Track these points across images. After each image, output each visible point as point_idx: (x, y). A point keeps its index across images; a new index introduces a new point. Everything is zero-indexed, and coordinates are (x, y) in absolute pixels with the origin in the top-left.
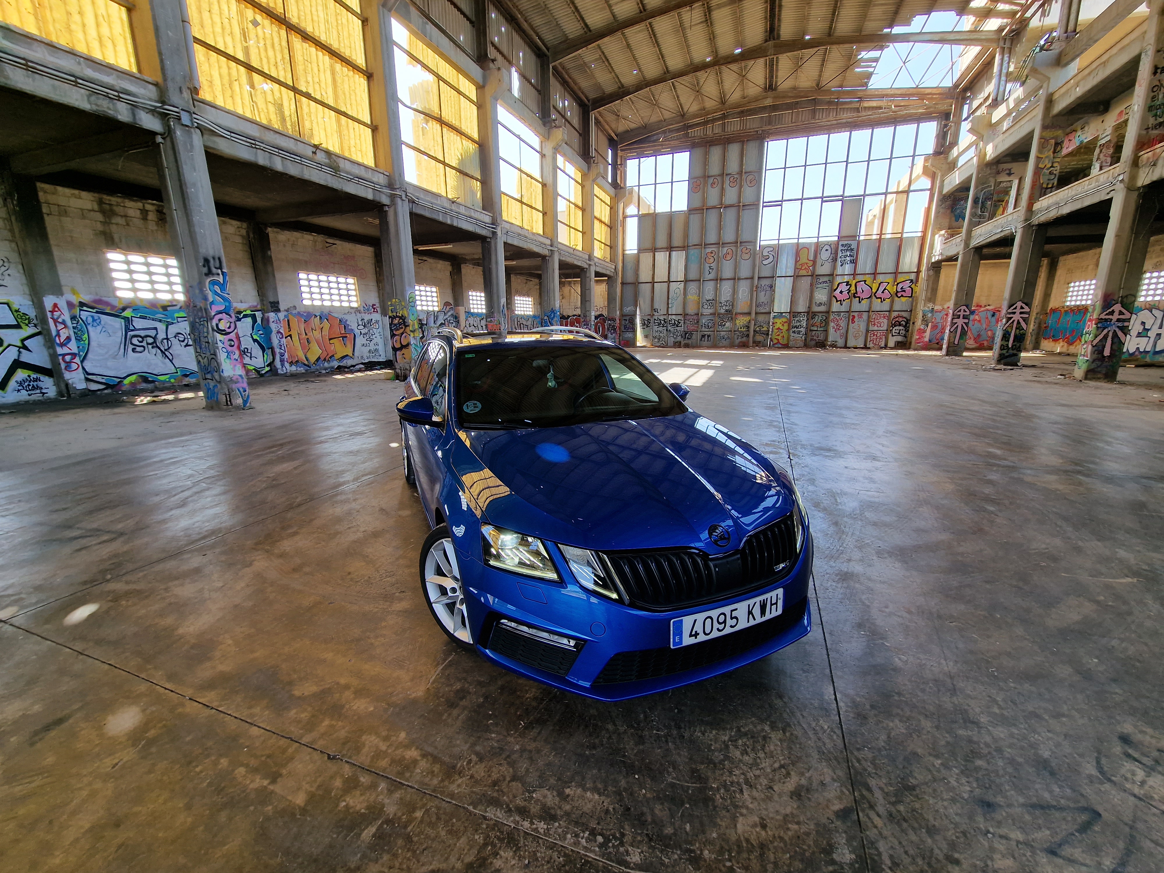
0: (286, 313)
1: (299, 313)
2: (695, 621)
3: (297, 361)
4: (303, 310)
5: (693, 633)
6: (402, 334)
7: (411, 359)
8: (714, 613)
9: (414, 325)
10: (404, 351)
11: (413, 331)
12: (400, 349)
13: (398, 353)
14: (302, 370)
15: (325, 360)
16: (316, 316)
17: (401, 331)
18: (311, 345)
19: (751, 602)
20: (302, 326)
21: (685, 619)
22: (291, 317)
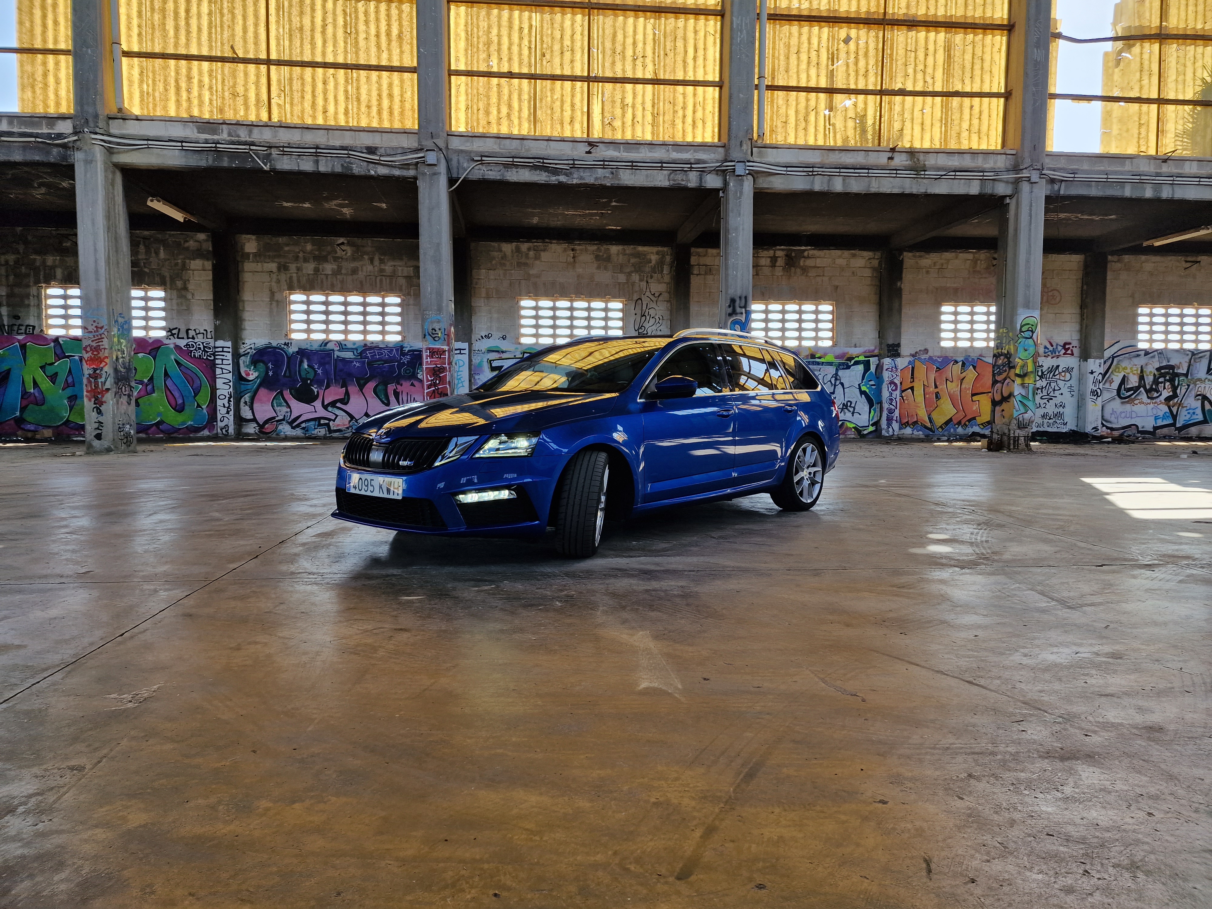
0: (911, 359)
1: (931, 358)
3: (916, 423)
4: (938, 354)
5: (355, 486)
6: (1005, 379)
8: (363, 477)
9: (1025, 366)
10: (1005, 406)
11: (1022, 376)
14: (920, 434)
15: (959, 423)
16: (956, 362)
17: (1005, 375)
18: (942, 401)
20: (932, 376)
21: (352, 474)
22: (917, 363)
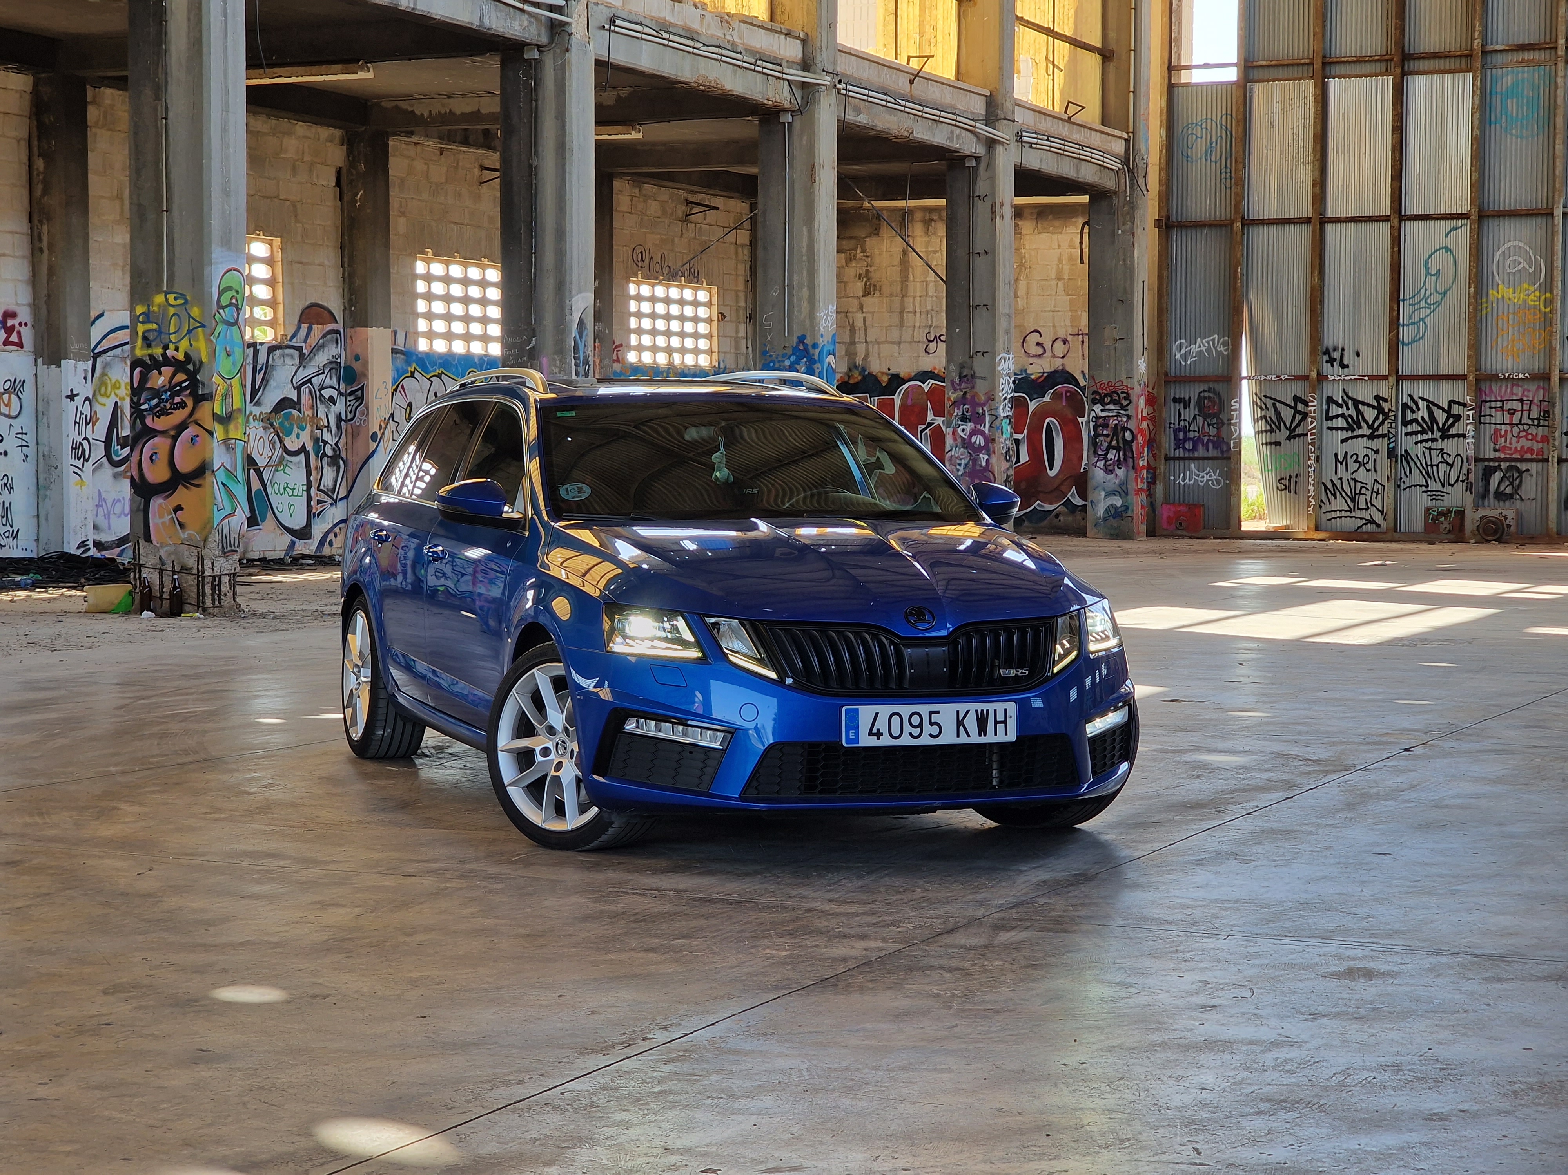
2: (877, 714)
5: (874, 731)
6: (181, 427)
7: (207, 527)
8: (905, 710)
9: (227, 394)
10: (182, 495)
11: (225, 420)
12: (167, 488)
13: (157, 503)
17: (179, 416)
19: (963, 707)
21: (862, 709)
